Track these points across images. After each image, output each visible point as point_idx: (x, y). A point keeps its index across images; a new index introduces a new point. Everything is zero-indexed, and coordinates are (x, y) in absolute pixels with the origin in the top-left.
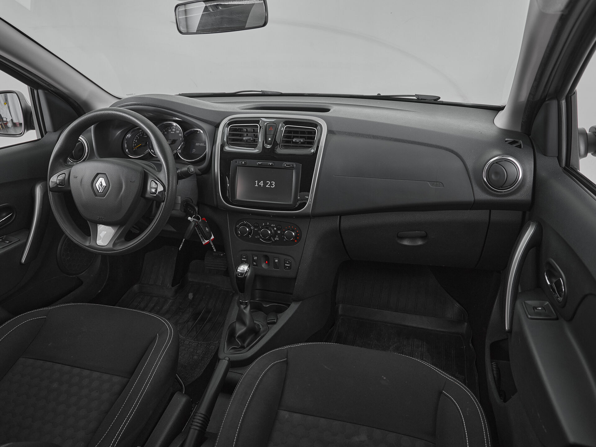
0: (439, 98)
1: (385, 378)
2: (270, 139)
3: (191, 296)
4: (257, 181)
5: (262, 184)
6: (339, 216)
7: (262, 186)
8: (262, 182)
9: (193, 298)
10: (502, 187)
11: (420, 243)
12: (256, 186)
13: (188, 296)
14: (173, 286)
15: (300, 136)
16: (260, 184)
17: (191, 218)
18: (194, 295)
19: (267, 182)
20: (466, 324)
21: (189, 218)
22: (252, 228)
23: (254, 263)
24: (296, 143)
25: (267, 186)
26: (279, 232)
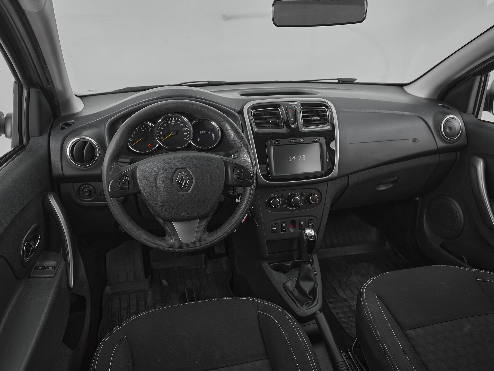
0: (356, 79)
1: (443, 283)
2: (292, 120)
3: (165, 282)
4: (290, 157)
5: (295, 159)
6: (347, 176)
7: (295, 160)
8: (295, 157)
9: (168, 283)
10: (452, 137)
11: (391, 186)
12: (290, 161)
13: (163, 283)
14: (146, 277)
15: (312, 115)
16: (293, 159)
17: (238, 199)
18: (167, 280)
19: (299, 156)
20: (387, 243)
21: (237, 200)
22: (280, 199)
23: (283, 230)
24: (314, 120)
25: (299, 160)
26: (303, 198)
